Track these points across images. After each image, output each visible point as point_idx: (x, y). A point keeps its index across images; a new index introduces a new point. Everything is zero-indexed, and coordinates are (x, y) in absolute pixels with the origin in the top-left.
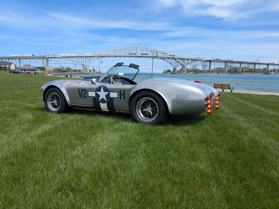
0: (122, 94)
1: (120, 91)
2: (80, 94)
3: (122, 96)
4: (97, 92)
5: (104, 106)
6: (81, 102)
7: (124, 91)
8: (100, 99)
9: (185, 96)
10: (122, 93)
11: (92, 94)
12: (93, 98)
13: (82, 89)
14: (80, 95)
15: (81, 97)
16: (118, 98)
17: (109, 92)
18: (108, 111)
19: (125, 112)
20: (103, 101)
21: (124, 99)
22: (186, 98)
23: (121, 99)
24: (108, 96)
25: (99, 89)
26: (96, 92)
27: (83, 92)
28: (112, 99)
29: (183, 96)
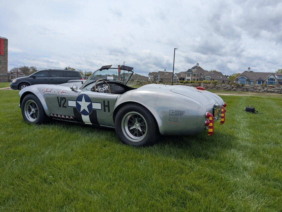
0: (107, 106)
1: (104, 101)
2: (59, 103)
3: (107, 108)
5: (86, 119)
6: (60, 113)
7: (108, 102)
8: (82, 110)
9: (179, 113)
10: (106, 104)
12: (74, 108)
14: (59, 105)
15: (60, 106)
16: (101, 110)
17: (92, 102)
18: (92, 124)
19: (111, 127)
20: (85, 113)
21: (109, 111)
22: (181, 115)
23: (105, 111)
24: (90, 107)
26: (76, 101)
27: (62, 100)
28: (95, 111)
29: (178, 112)
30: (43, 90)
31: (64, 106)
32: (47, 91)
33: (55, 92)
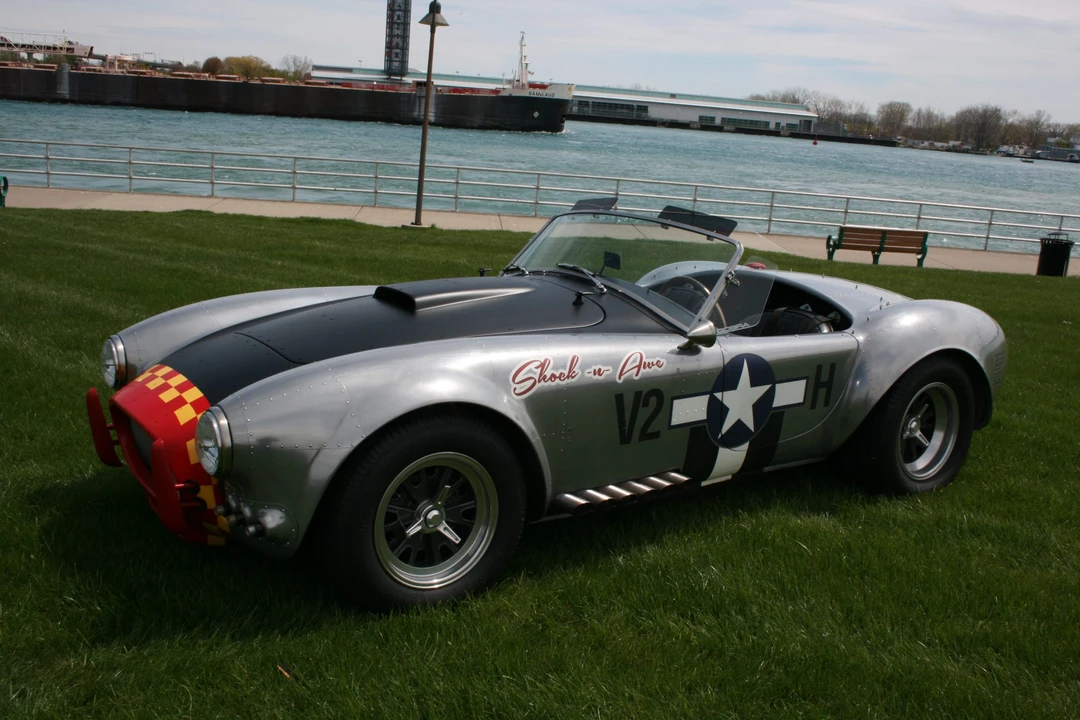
4: (718, 395)
11: (689, 410)
13: (638, 394)
14: (622, 432)
15: (625, 438)
25: (727, 376)
30: (520, 378)
31: (650, 430)
32: (548, 373)
33: (599, 372)
